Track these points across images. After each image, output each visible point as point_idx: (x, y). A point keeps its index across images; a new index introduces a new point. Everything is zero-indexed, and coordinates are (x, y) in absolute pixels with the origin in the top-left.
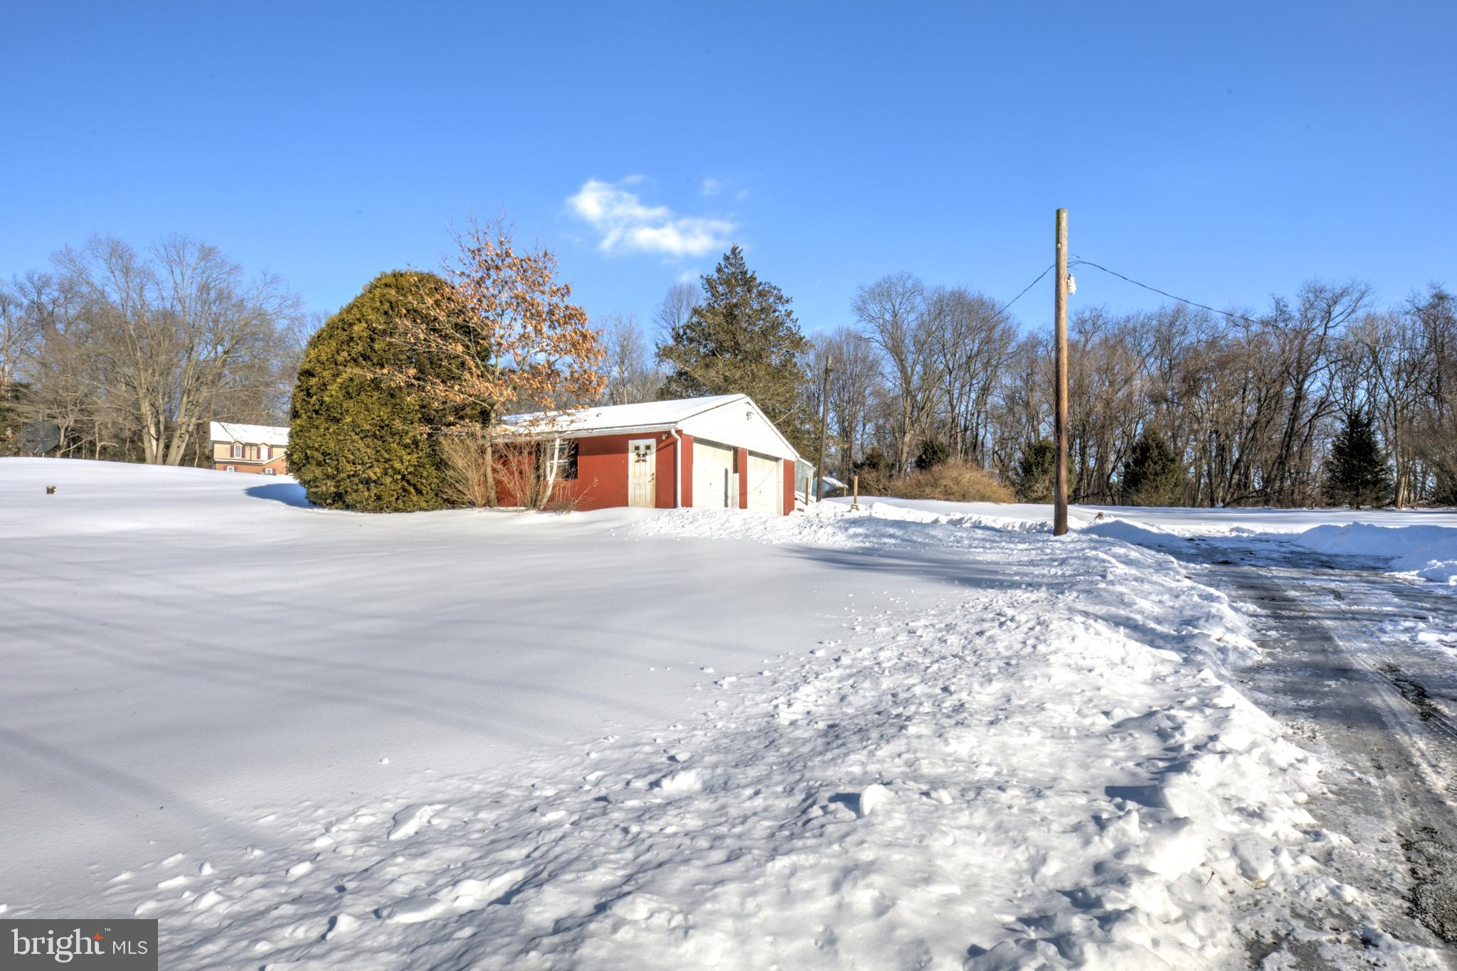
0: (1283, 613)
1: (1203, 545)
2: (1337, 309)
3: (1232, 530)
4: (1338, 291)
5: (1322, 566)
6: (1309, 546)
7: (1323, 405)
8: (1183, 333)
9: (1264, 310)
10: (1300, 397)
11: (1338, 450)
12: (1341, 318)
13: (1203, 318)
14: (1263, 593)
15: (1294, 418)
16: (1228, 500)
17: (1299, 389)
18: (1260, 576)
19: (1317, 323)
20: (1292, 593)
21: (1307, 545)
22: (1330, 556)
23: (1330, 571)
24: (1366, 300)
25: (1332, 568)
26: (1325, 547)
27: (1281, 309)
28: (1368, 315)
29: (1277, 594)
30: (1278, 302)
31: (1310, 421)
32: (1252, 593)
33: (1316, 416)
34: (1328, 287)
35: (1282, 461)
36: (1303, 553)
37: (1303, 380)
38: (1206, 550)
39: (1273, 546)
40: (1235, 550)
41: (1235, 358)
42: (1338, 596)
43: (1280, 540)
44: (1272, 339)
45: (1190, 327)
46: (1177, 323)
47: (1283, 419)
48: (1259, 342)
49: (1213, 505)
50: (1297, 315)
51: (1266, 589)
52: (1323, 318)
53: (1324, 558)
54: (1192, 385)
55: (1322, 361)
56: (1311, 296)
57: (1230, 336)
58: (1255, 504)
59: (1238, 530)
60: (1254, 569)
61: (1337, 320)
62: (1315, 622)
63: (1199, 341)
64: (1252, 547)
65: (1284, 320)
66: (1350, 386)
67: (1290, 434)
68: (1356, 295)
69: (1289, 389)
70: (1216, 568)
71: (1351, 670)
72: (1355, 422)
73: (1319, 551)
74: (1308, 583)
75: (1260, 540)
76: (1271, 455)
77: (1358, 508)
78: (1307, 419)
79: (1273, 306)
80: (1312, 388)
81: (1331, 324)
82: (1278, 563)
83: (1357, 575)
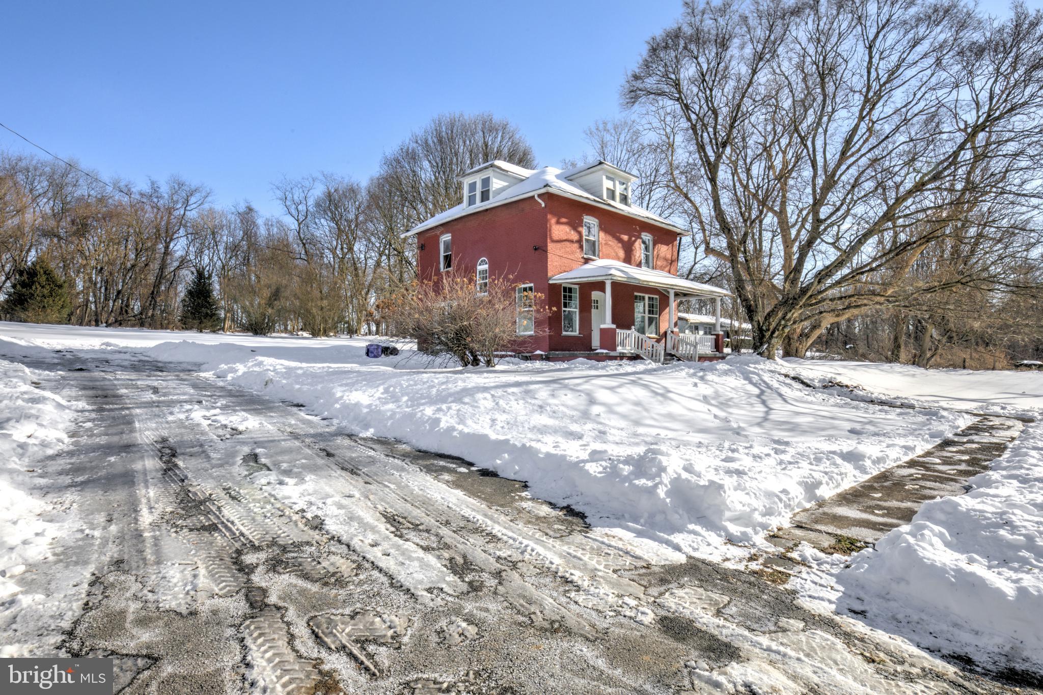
0: (108, 407)
1: (69, 356)
2: (193, 200)
3: (103, 344)
4: (193, 188)
5: (157, 370)
6: (154, 356)
7: (183, 262)
8: (75, 185)
9: (141, 185)
10: (167, 252)
11: (190, 293)
12: (195, 206)
13: (93, 179)
14: (100, 393)
15: (162, 268)
16: (110, 322)
17: (167, 247)
18: (104, 379)
19: (179, 206)
20: (123, 391)
21: (153, 356)
22: (165, 363)
23: (160, 374)
24: (209, 199)
25: (162, 371)
26: (164, 357)
27: (155, 189)
28: (211, 209)
29: (110, 392)
30: (153, 183)
31: (174, 270)
32: (90, 393)
33: (178, 268)
34: (187, 183)
35: (153, 295)
36: (148, 362)
37: (169, 242)
38: (69, 360)
39: (127, 356)
40: (94, 360)
41: (118, 215)
42: (155, 390)
43: (134, 352)
44: (148, 208)
45: (81, 182)
46: (70, 176)
47: (155, 266)
48: (137, 208)
49: (97, 325)
50: (166, 196)
51: (104, 390)
52: (184, 203)
53: (160, 365)
54: (82, 229)
55: (182, 232)
56: (176, 187)
57: (117, 198)
58: (133, 326)
59: (108, 344)
60: (103, 374)
61: (193, 207)
62: (127, 412)
63: (89, 196)
64: (109, 357)
65: (157, 197)
66: (200, 253)
67: (160, 277)
68: (204, 194)
69: (161, 246)
70: (71, 374)
71: (134, 445)
72: (200, 274)
73: (160, 359)
74: (139, 383)
75: (120, 352)
76: (146, 291)
77: (201, 332)
78: (172, 269)
79: (149, 184)
80: (176, 248)
81: (188, 208)
82: (124, 368)
83: (178, 376)
